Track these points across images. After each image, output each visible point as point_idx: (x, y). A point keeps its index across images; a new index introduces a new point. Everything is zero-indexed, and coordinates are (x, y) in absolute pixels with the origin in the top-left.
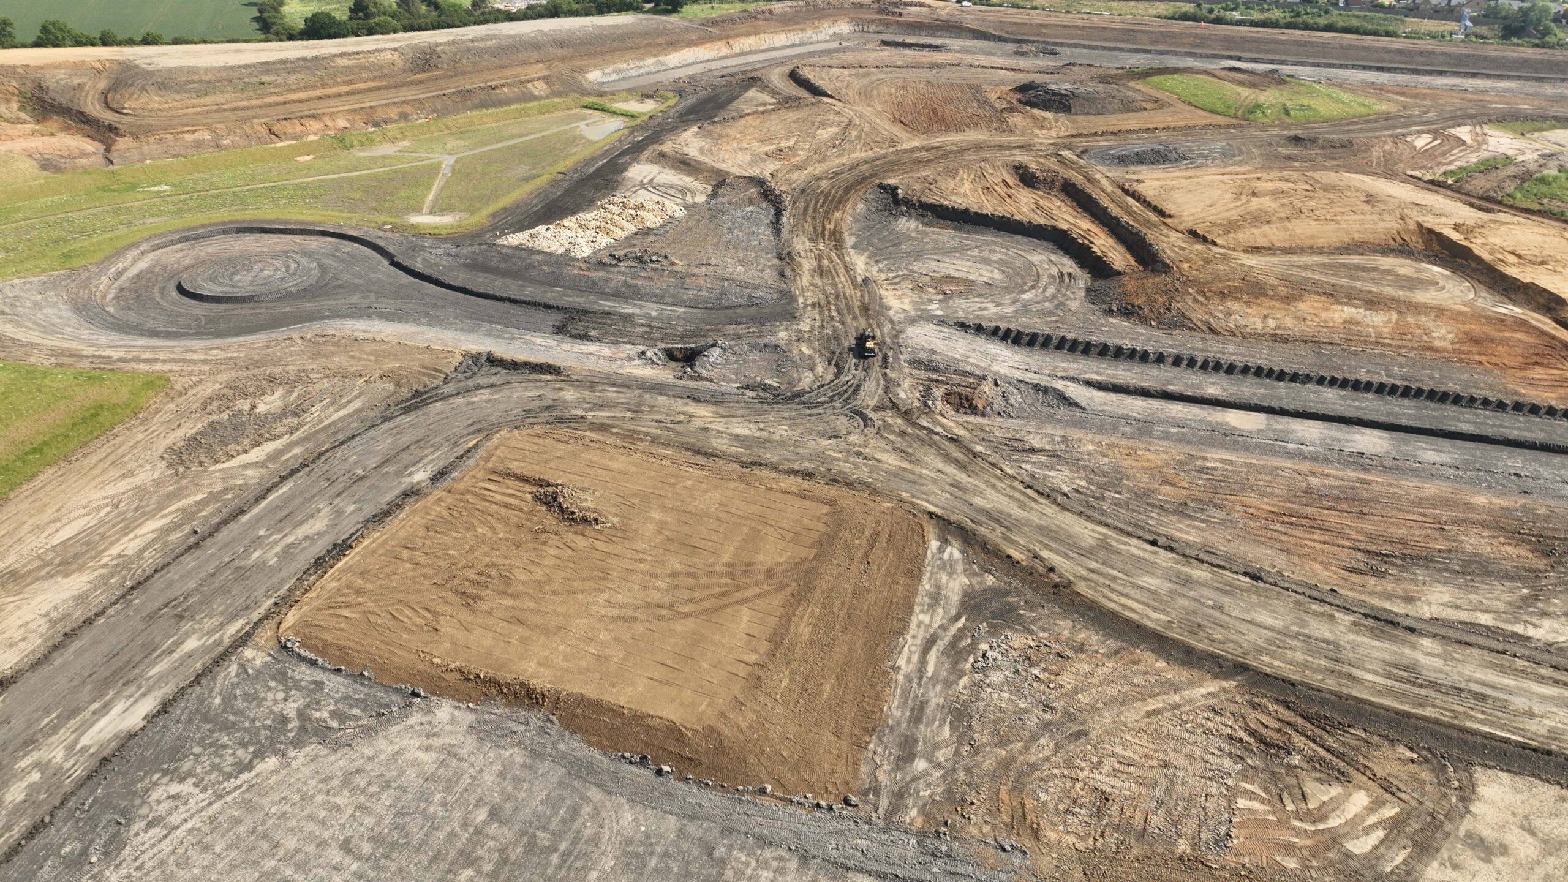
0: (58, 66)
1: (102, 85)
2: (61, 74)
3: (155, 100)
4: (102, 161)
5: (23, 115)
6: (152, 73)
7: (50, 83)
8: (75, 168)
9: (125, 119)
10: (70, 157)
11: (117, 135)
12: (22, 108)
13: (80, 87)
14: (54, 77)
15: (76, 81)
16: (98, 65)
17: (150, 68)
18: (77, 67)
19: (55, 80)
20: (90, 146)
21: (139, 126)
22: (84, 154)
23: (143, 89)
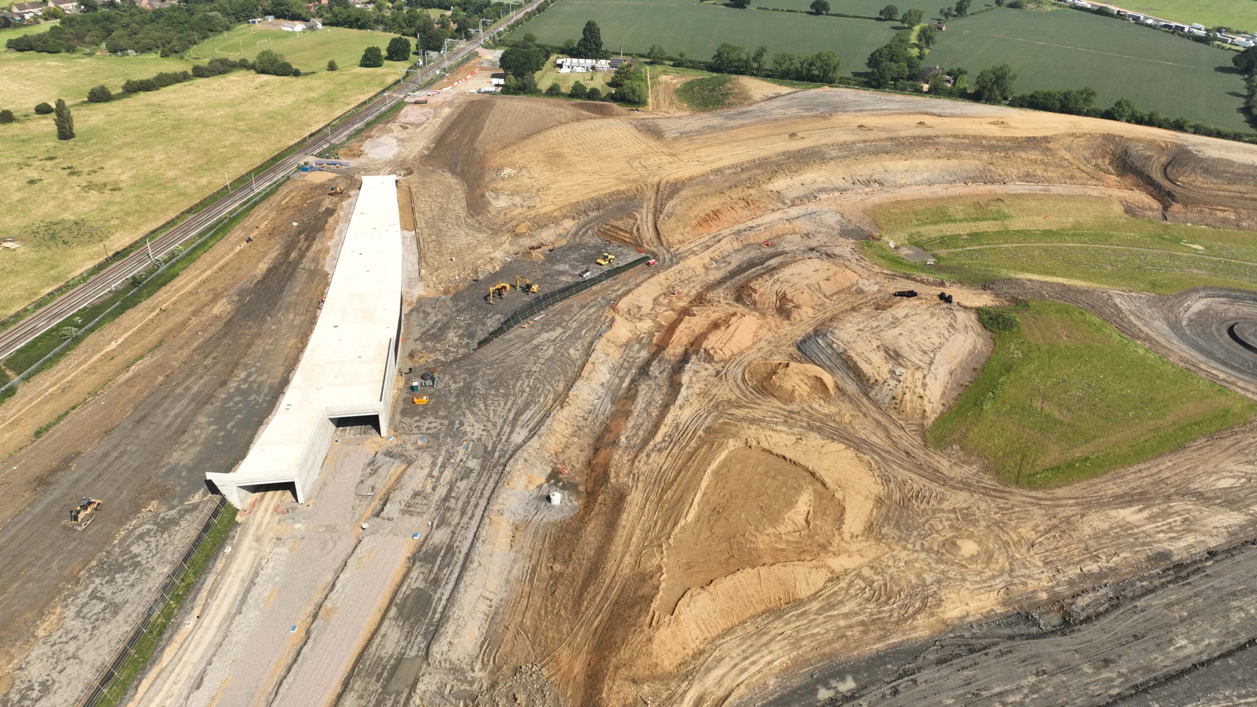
0: (1139, 140)
1: (1164, 159)
2: (1140, 146)
3: (1200, 181)
4: (1161, 216)
5: (1110, 168)
6: (1202, 160)
7: (1133, 151)
8: (1144, 216)
9: (1179, 190)
10: (1142, 208)
11: (1173, 200)
12: (1111, 163)
13: (1149, 158)
14: (1136, 147)
15: (1148, 153)
16: (1163, 145)
17: (1200, 155)
18: (1151, 143)
19: (1137, 150)
20: (1155, 204)
21: (1188, 197)
22: (1151, 209)
23: (1193, 170)
